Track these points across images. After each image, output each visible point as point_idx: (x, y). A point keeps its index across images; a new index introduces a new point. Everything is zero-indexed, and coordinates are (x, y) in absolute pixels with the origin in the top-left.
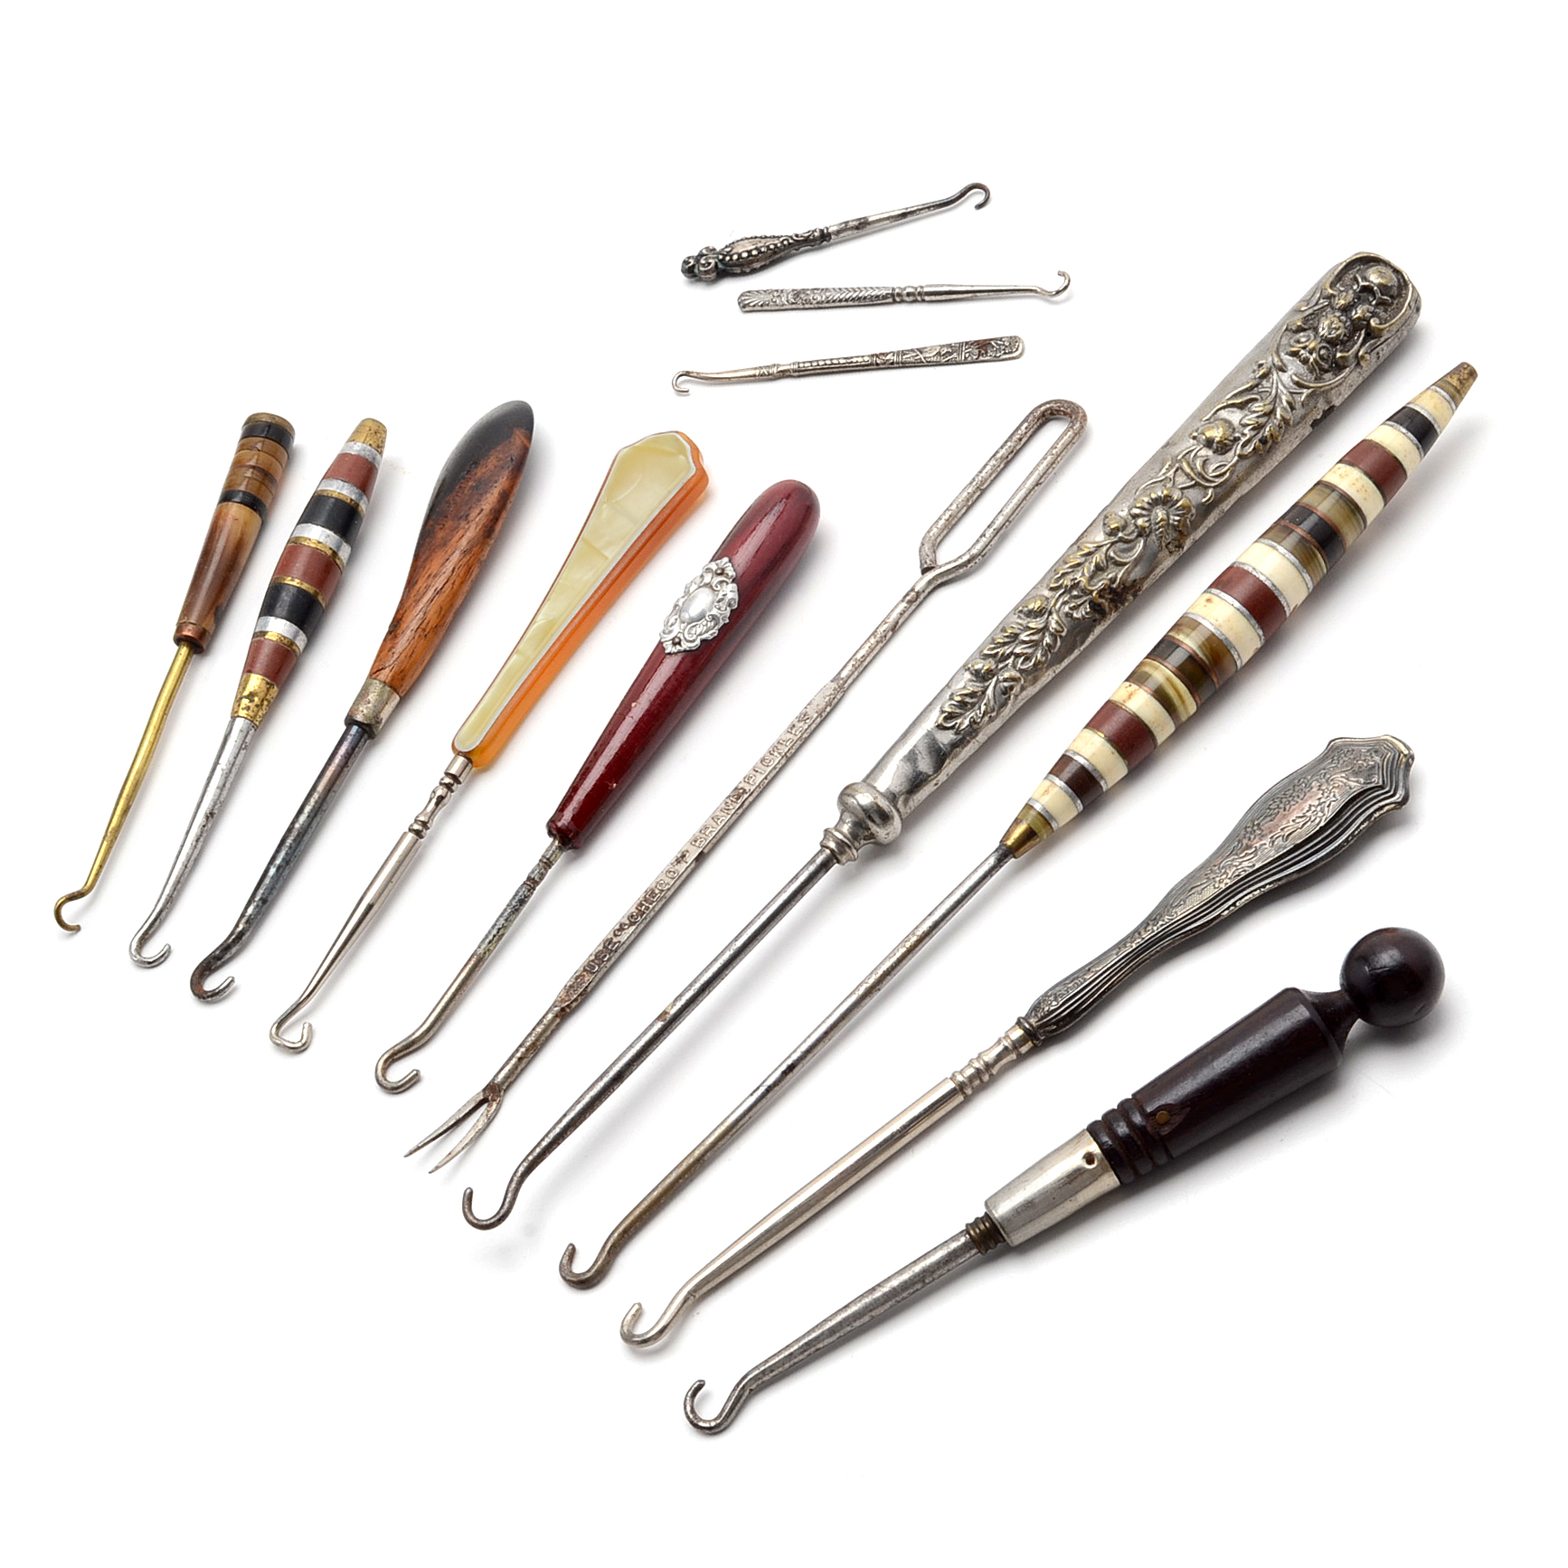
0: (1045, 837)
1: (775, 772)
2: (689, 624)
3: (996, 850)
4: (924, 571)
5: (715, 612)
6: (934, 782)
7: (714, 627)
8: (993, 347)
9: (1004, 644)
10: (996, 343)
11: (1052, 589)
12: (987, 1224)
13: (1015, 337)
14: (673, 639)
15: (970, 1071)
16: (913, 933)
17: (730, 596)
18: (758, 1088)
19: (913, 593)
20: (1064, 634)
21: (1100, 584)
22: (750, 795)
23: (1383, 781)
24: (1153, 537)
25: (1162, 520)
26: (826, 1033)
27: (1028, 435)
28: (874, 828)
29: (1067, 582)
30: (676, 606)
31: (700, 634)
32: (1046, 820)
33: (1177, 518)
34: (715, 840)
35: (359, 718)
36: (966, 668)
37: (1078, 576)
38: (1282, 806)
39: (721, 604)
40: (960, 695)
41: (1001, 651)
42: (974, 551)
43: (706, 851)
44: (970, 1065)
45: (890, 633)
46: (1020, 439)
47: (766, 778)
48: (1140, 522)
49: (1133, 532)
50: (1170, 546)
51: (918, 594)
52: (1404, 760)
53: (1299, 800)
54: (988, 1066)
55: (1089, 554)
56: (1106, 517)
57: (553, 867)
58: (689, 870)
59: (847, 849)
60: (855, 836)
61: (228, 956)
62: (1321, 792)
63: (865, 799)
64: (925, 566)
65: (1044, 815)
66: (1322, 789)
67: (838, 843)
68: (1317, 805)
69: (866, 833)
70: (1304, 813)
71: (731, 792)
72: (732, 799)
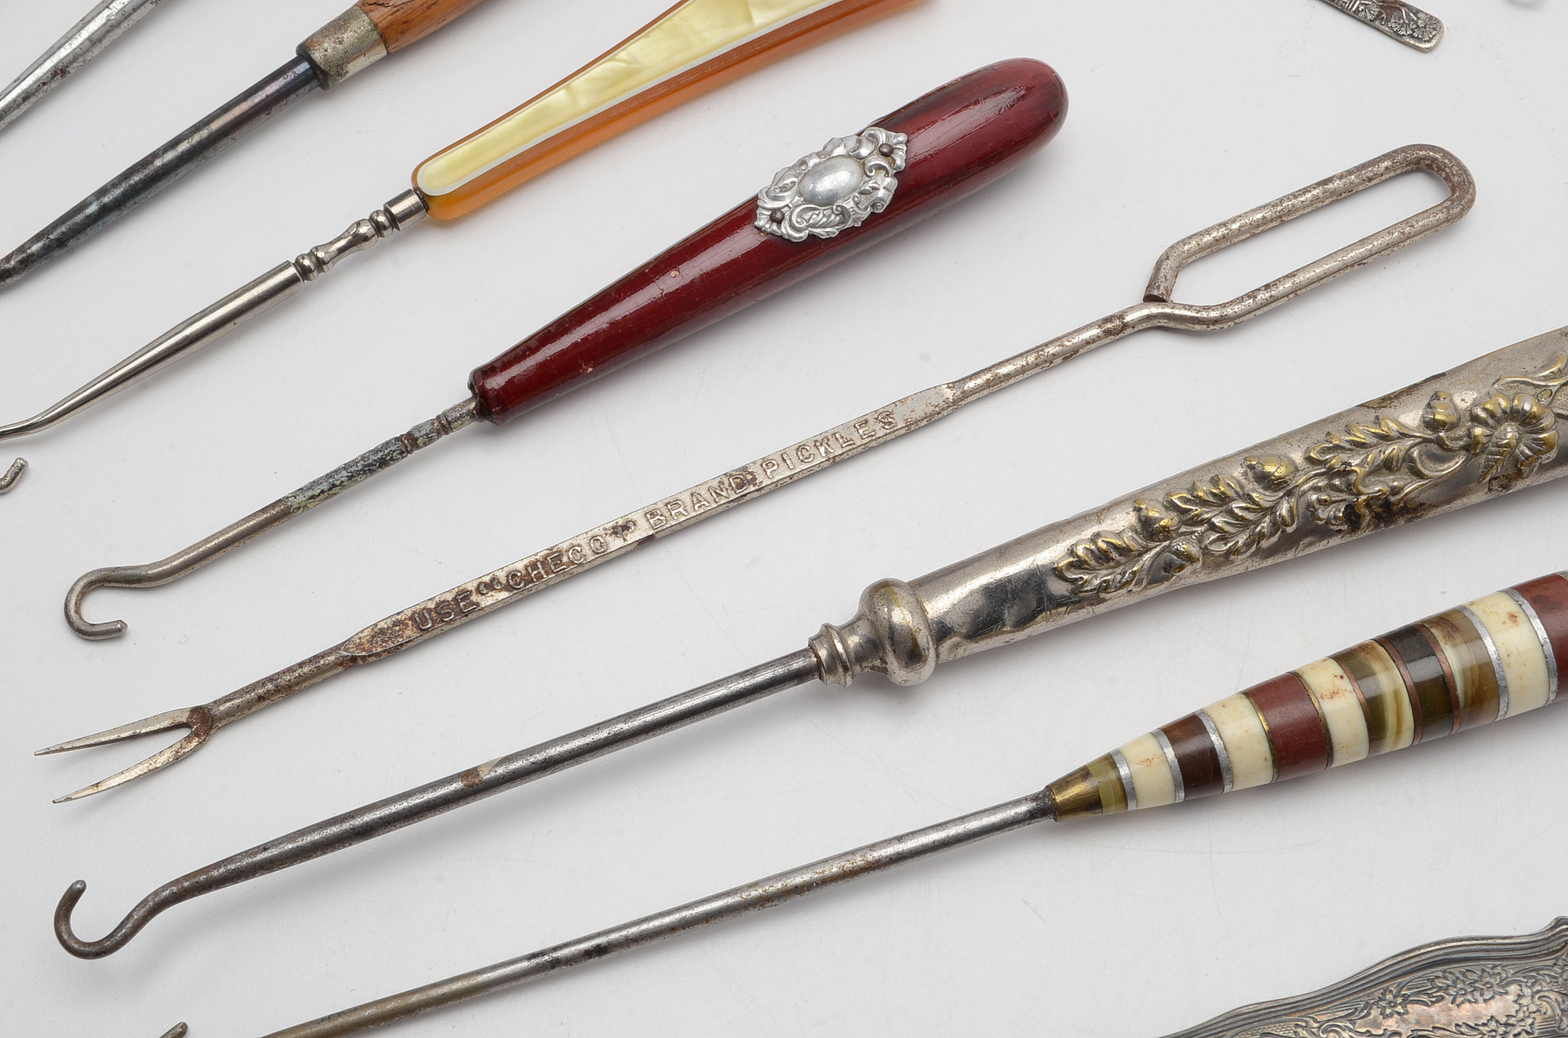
0: (1112, 813)
1: (806, 474)
2: (806, 201)
3: (1035, 798)
4: (1150, 298)
5: (849, 205)
6: (1007, 637)
7: (837, 225)
8: (1401, 17)
9: (1204, 503)
10: (1408, 15)
11: (1309, 460)
13: (1437, 21)
14: (774, 211)
16: (862, 852)
17: (881, 193)
18: (542, 953)
19: (1118, 322)
20: (1290, 530)
21: (1377, 489)
22: (757, 490)
24: (1482, 460)
25: (1507, 445)
26: (672, 929)
27: (1383, 178)
28: (893, 663)
29: (1336, 460)
30: (803, 162)
31: (813, 226)
32: (1125, 793)
33: (1527, 451)
34: (679, 527)
35: (317, 56)
36: (1135, 501)
37: (1355, 462)
38: (1453, 991)
39: (863, 197)
40: (1108, 543)
41: (1196, 509)
42: (1229, 311)
45: (1060, 360)
46: (1370, 180)
47: (791, 476)
48: (1478, 431)
49: (1460, 438)
50: (1494, 482)
51: (1125, 326)
53: (1480, 999)
55: (1385, 438)
56: (1436, 396)
57: (451, 434)
58: (623, 551)
59: (841, 670)
60: (861, 656)
62: (1517, 1007)
63: (901, 616)
64: (1155, 293)
65: (1125, 786)
66: (1520, 1002)
67: (834, 655)
68: (1501, 1024)
69: (877, 663)
70: (1476, 1025)
71: (736, 471)
72: (731, 480)
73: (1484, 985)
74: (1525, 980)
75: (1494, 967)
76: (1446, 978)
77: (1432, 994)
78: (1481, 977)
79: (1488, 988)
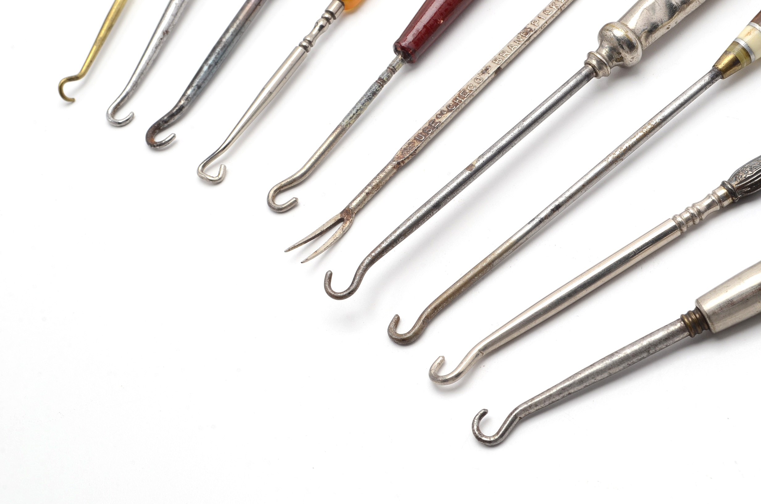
0: (746, 65)
1: (552, 19)
3: (710, 72)
6: (667, 27)
12: (697, 316)
15: (687, 215)
16: (648, 123)
18: (534, 219)
22: (535, 32)
26: (584, 186)
28: (624, 54)
32: (747, 52)
34: (509, 61)
43: (502, 67)
44: (687, 210)
47: (546, 22)
54: (700, 213)
57: (396, 73)
58: (490, 79)
59: (604, 67)
60: (610, 58)
61: (172, 121)
63: (619, 33)
65: (746, 49)
67: (599, 61)
69: (617, 57)
71: (522, 30)
72: (522, 34)
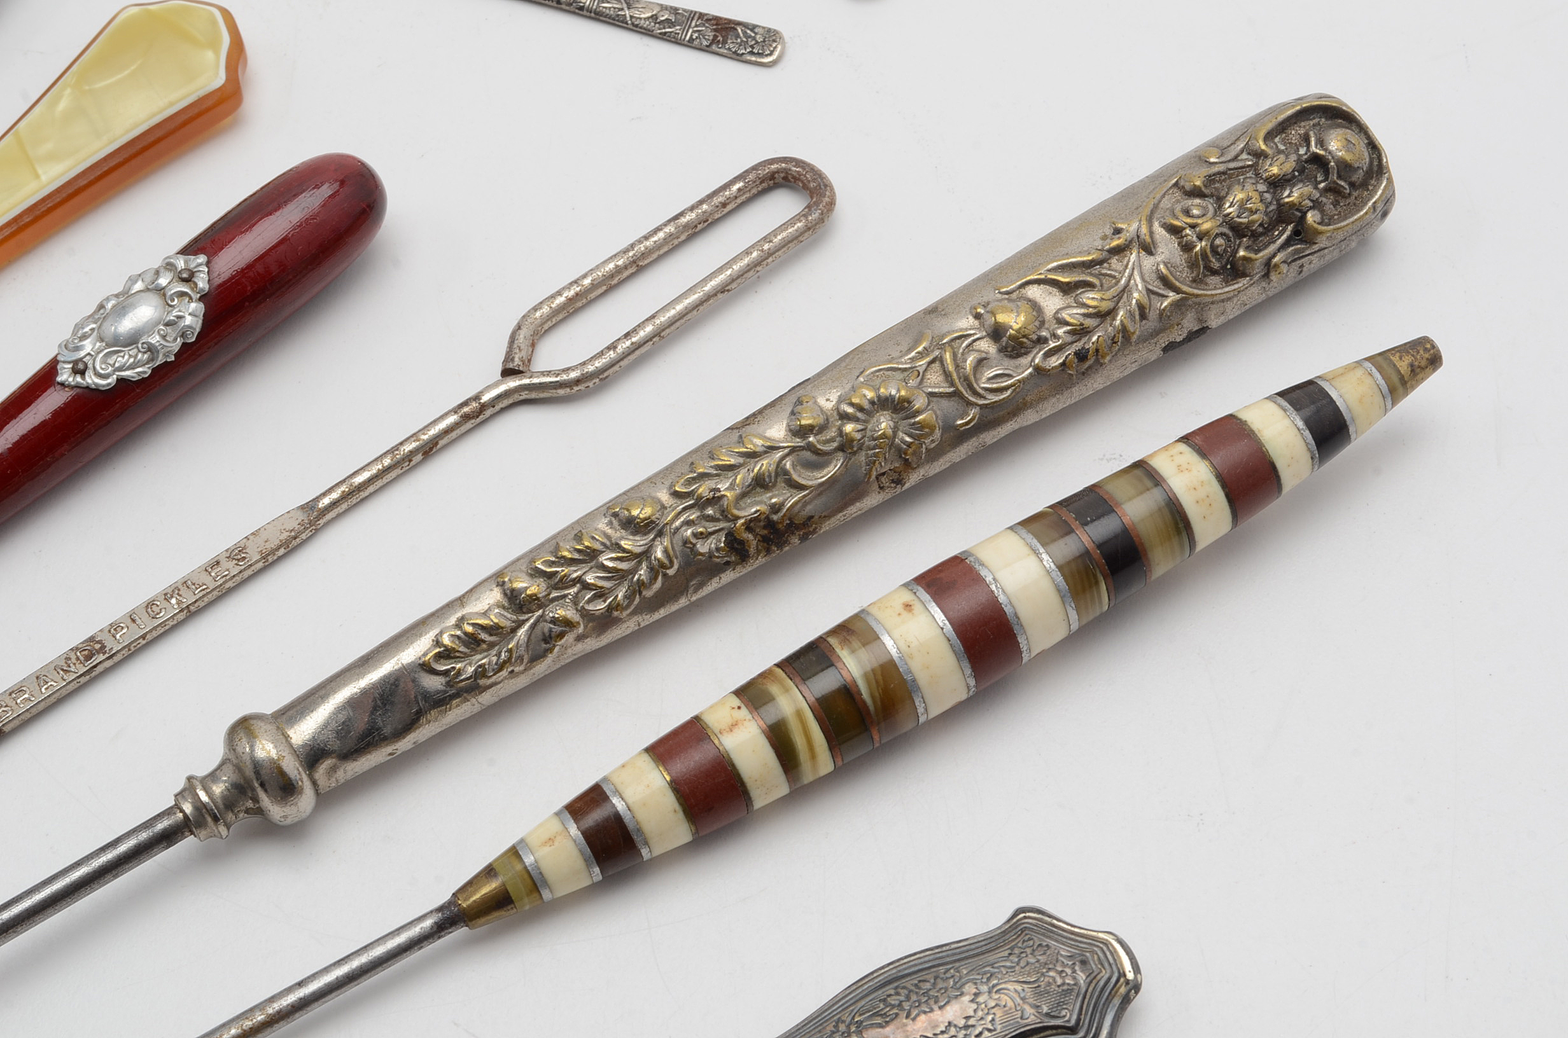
0: (527, 907)
1: (161, 630)
2: (108, 345)
3: (440, 909)
4: (508, 373)
5: (155, 339)
6: (389, 749)
7: (147, 363)
8: (738, 36)
9: (572, 562)
10: (745, 33)
11: (676, 495)
13: (776, 32)
14: (76, 362)
17: (189, 320)
19: (474, 405)
20: (671, 572)
21: (754, 510)
22: (108, 658)
23: (1078, 1020)
24: (862, 457)
25: (882, 437)
27: (739, 201)
28: (265, 801)
29: (703, 489)
30: (101, 306)
31: (120, 369)
32: (535, 884)
33: (908, 439)
34: (28, 715)
36: (498, 578)
37: (723, 486)
38: (906, 1005)
39: (169, 329)
40: (474, 625)
41: (562, 570)
42: (590, 368)
43: (7, 728)
45: (419, 457)
46: (724, 205)
47: (143, 637)
48: (849, 428)
49: (832, 440)
50: (883, 479)
51: (483, 407)
52: (1123, 990)
53: (935, 1007)
55: (753, 455)
56: (799, 402)
59: (209, 819)
60: (229, 803)
62: (974, 1006)
64: (511, 366)
65: (532, 873)
66: (977, 1000)
67: (200, 807)
68: (960, 1028)
69: (250, 804)
70: (935, 1034)
71: (82, 643)
72: (78, 654)
73: (938, 991)
74: (980, 977)
75: (947, 971)
76: (898, 994)
77: (885, 1014)
78: (934, 984)
79: (942, 994)
